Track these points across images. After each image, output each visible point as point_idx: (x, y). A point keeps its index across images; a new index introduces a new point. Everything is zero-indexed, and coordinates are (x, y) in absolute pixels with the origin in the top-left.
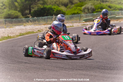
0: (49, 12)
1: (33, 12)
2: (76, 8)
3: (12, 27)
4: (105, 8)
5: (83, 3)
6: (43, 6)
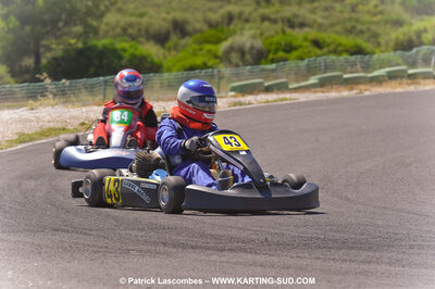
2: (201, 50)
4: (300, 46)
5: (222, 31)
6: (84, 43)
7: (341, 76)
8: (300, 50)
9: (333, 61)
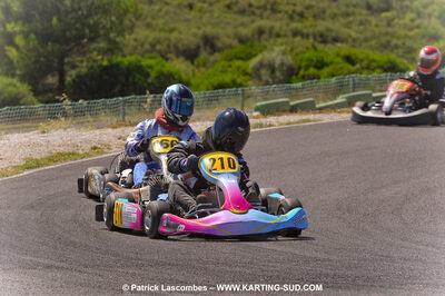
0: (130, 80)
1: (73, 81)
2: (230, 66)
4: (332, 63)
5: (252, 46)
7: (370, 95)
8: (332, 67)
9: (362, 79)
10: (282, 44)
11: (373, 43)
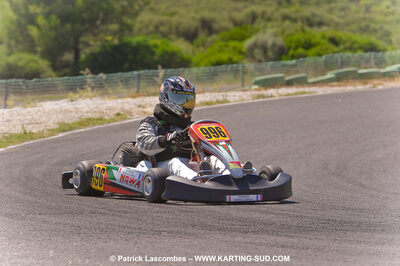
0: (139, 57)
1: (87, 58)
2: (226, 46)
3: (32, 104)
4: (318, 44)
5: (246, 29)
6: (120, 40)
8: (318, 47)
9: (349, 58)
10: (273, 27)
11: (354, 27)
